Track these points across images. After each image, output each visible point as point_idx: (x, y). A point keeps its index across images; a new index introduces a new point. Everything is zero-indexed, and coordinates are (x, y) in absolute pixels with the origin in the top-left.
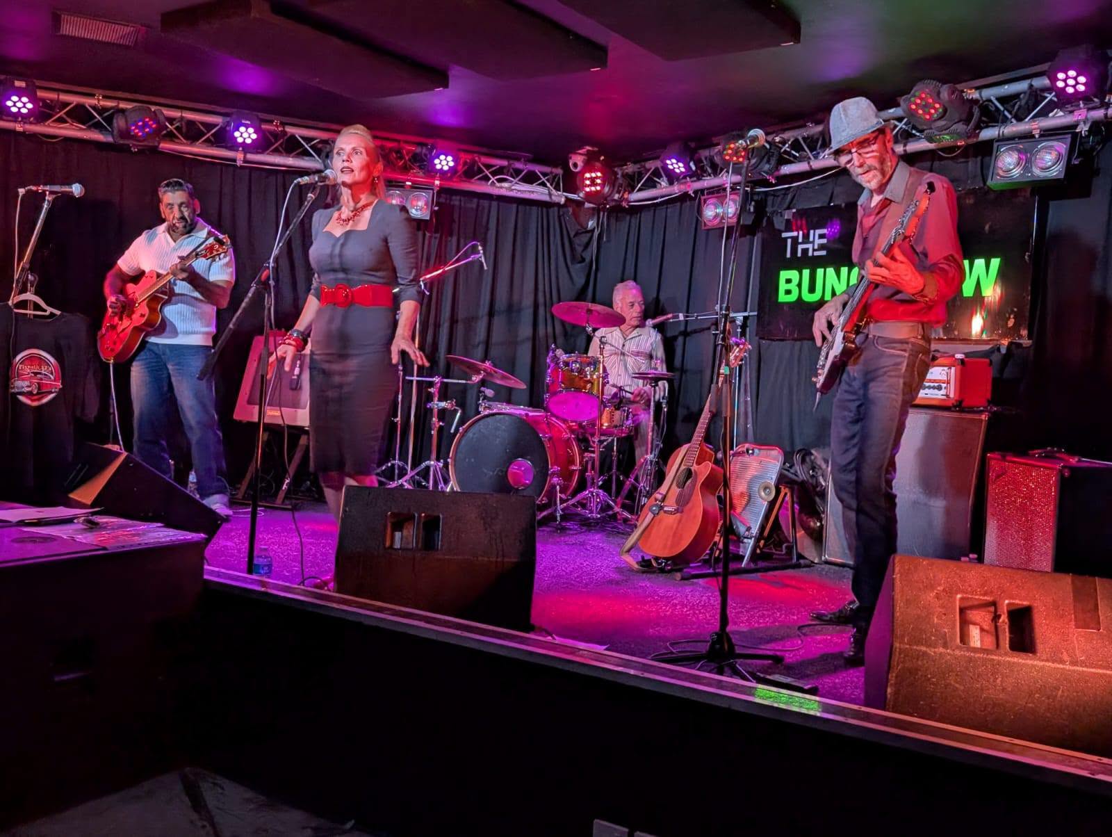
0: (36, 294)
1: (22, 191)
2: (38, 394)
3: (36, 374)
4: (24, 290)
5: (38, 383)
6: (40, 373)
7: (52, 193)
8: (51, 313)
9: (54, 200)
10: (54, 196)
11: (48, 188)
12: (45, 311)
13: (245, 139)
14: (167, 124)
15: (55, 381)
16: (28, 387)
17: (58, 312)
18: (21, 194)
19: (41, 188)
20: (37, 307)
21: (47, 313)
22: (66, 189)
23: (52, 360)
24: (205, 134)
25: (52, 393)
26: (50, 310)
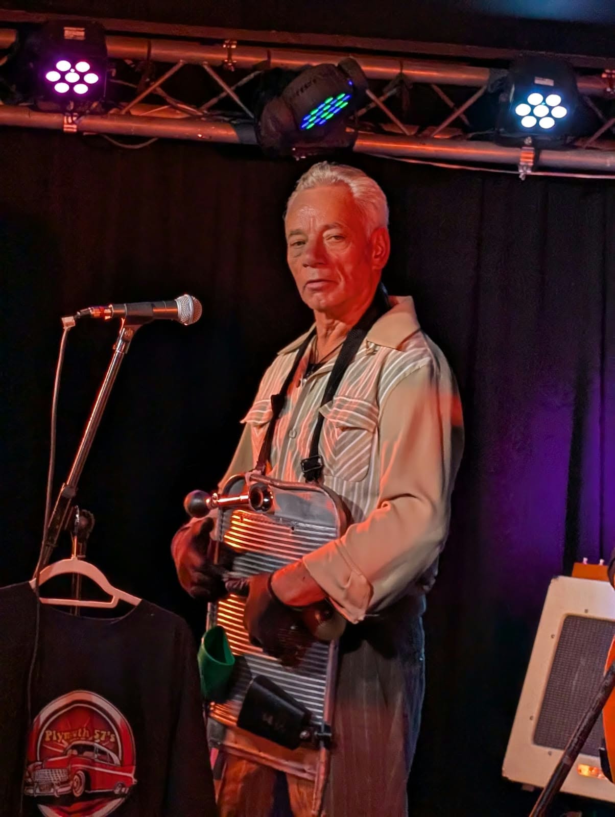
0: (89, 558)
1: (68, 321)
2: (85, 797)
3: (81, 749)
4: (63, 552)
5: (86, 772)
6: (91, 748)
7: (131, 320)
8: (121, 602)
9: (137, 337)
10: (137, 327)
11: (124, 309)
12: (108, 598)
13: (538, 119)
14: (368, 92)
15: (123, 766)
16: (63, 783)
17: (135, 600)
18: (66, 328)
19: (110, 311)
20: (90, 589)
21: (112, 604)
22: (161, 309)
23: (117, 716)
24: (451, 111)
25: (111, 796)
26: (118, 595)
